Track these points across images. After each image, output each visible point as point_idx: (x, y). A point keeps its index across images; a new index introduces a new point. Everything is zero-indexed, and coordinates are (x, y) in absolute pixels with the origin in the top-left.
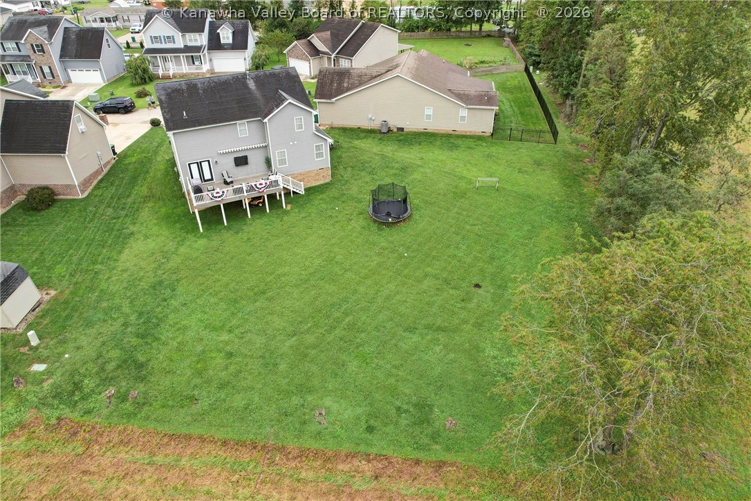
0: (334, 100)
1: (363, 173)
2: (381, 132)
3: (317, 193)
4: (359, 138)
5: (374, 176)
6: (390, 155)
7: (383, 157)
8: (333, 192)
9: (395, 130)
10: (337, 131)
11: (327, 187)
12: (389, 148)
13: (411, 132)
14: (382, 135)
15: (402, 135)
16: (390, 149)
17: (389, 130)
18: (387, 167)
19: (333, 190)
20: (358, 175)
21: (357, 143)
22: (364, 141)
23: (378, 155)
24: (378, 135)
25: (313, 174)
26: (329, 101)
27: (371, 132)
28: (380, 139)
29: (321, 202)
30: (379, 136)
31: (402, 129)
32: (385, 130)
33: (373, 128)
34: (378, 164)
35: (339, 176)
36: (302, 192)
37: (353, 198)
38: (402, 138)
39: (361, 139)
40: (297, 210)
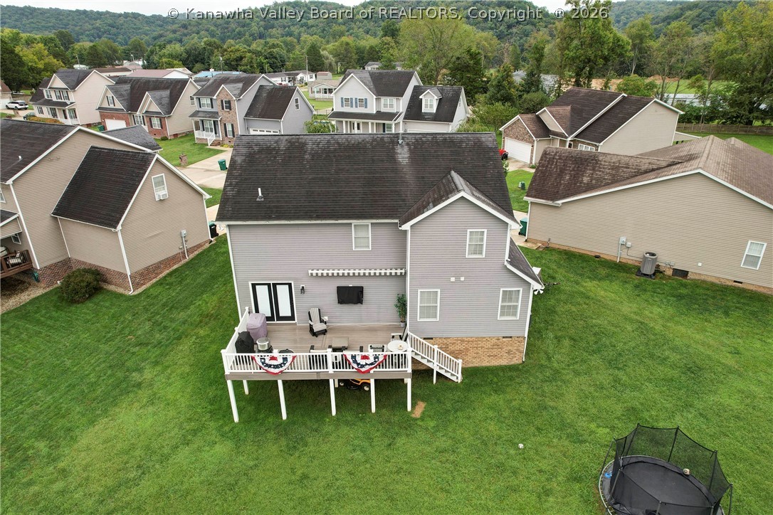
0: (560, 202)
1: (595, 361)
2: (639, 272)
3: (487, 389)
4: (595, 277)
5: (620, 374)
6: (658, 328)
7: (643, 328)
8: (523, 395)
9: (669, 272)
10: (555, 257)
11: (511, 379)
12: (656, 310)
13: (704, 282)
14: (643, 279)
15: (685, 286)
16: (656, 313)
17: (658, 271)
18: (652, 356)
19: (524, 388)
20: (584, 361)
21: (590, 285)
22: (606, 284)
23: (631, 321)
24: (634, 276)
25: (488, 345)
26: (550, 203)
27: (618, 269)
28: (637, 287)
29: (491, 414)
30: (637, 280)
31: (684, 274)
32: (648, 270)
33: (623, 261)
34: (632, 344)
35: (542, 355)
36: (458, 377)
37: (563, 426)
38: (683, 291)
39: (600, 280)
40: (432, 424)
